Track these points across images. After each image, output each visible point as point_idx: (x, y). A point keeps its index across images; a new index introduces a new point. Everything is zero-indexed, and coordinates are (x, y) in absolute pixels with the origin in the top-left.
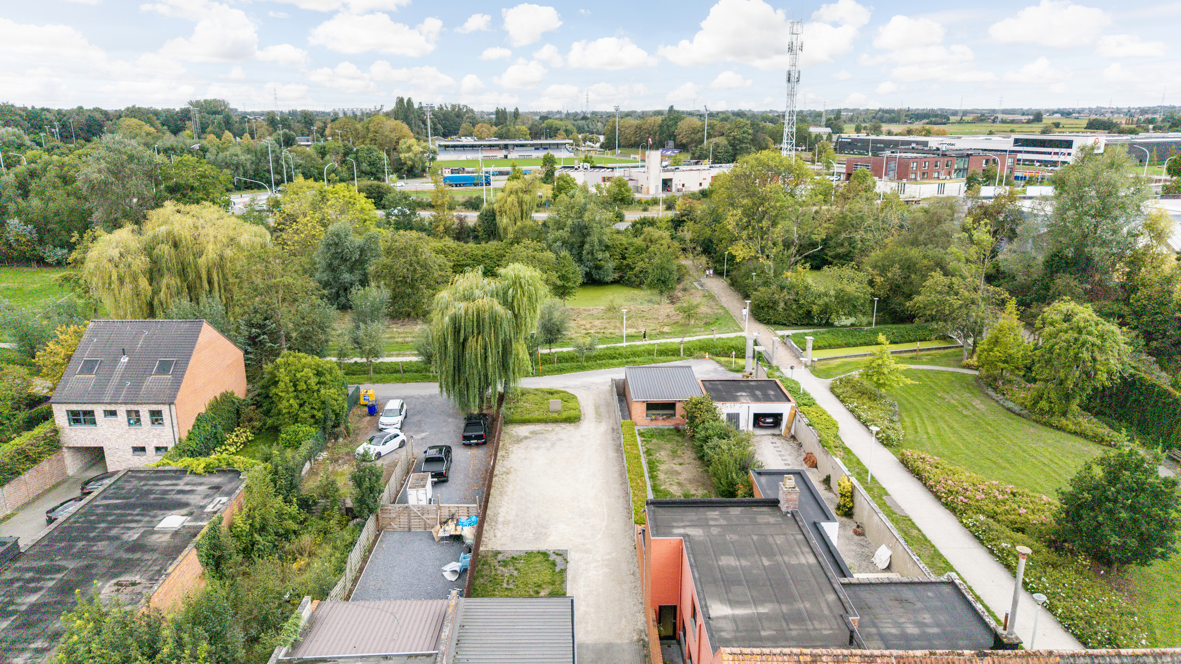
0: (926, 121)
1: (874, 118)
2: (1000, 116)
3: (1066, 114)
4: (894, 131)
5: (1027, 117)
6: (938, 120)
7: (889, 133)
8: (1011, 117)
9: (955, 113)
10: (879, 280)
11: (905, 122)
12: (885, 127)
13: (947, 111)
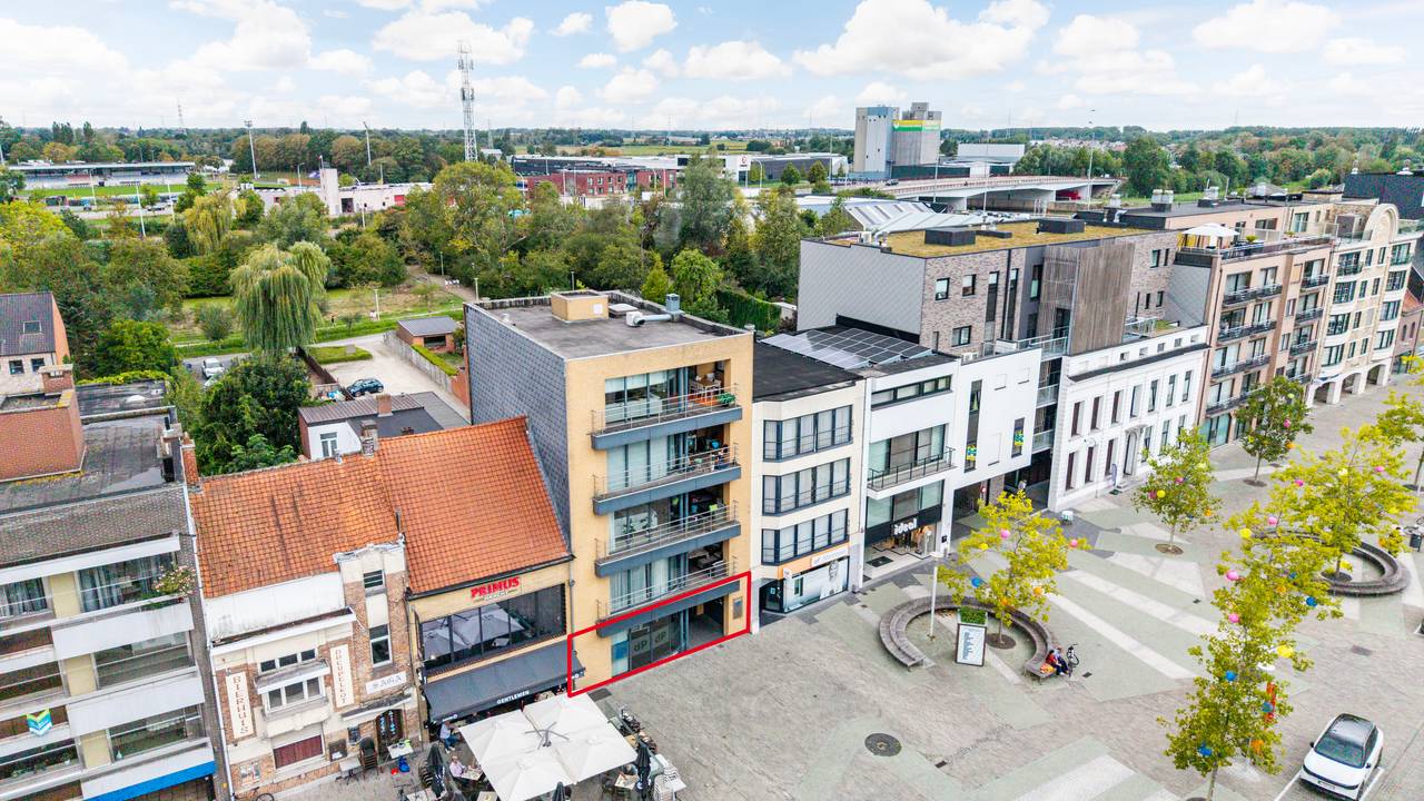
0: (600, 142)
1: (545, 138)
2: (671, 138)
3: (732, 136)
4: (569, 153)
5: (695, 140)
6: (613, 142)
7: (564, 154)
8: (682, 139)
9: (628, 135)
10: (572, 259)
11: (579, 144)
12: (559, 149)
13: (620, 132)
